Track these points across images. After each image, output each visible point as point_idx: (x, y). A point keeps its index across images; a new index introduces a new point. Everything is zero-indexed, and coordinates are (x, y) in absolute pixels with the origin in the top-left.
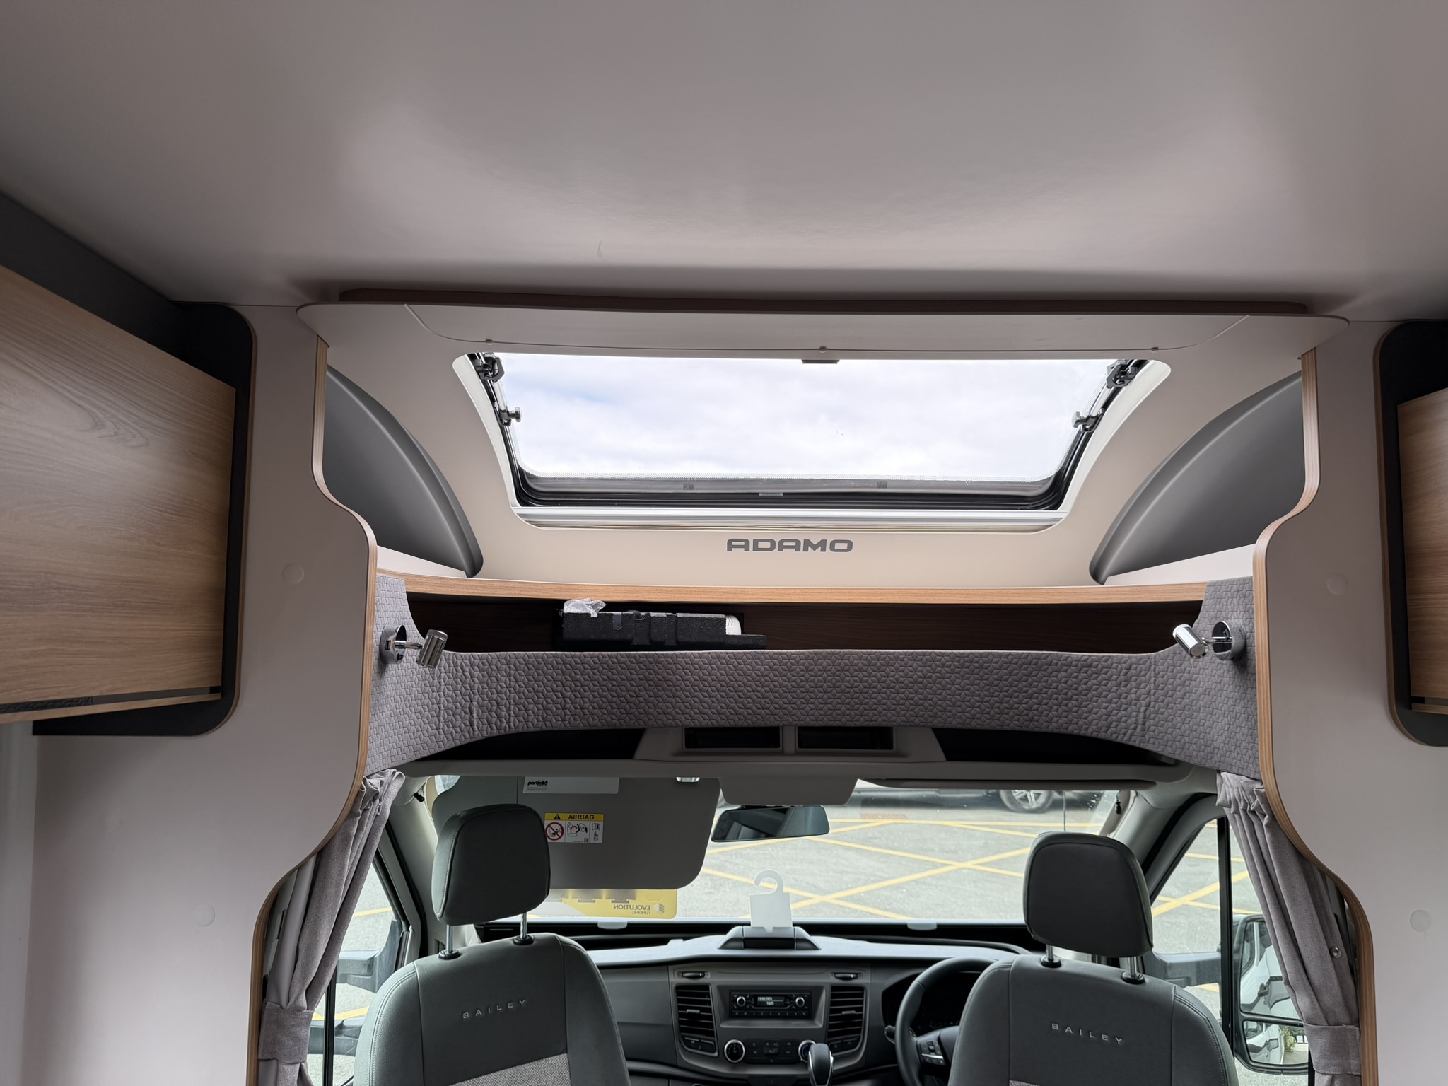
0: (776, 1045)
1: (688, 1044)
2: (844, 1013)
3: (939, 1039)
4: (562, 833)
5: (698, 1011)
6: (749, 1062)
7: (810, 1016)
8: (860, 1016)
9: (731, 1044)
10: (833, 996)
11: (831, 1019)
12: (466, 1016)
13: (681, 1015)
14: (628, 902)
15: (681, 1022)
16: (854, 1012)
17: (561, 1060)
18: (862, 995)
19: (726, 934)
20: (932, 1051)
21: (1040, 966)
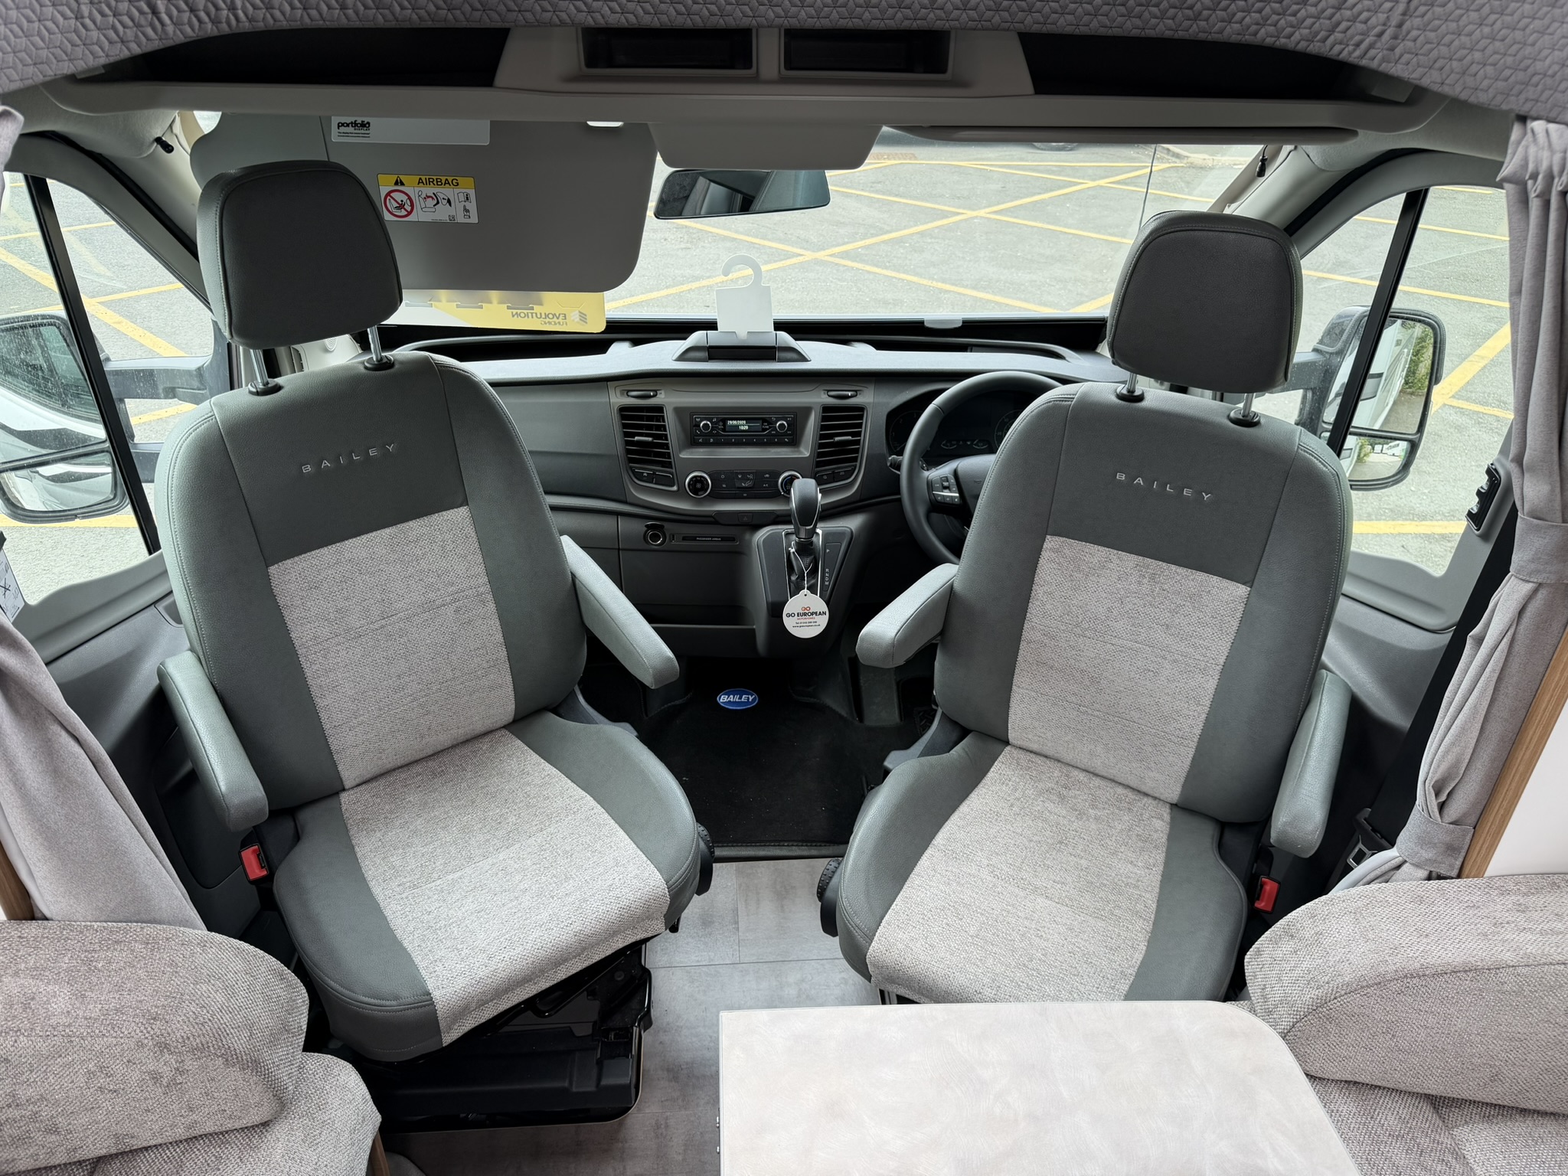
0: (751, 477)
1: (640, 477)
2: (837, 439)
3: (955, 473)
4: (412, 205)
5: (650, 439)
6: (717, 496)
7: (794, 441)
8: (858, 442)
9: (691, 479)
10: (824, 419)
11: (821, 446)
12: (307, 469)
13: (628, 443)
14: (532, 309)
15: (628, 452)
16: (850, 438)
17: (459, 515)
18: (861, 417)
19: (685, 339)
20: (945, 488)
21: (1114, 399)
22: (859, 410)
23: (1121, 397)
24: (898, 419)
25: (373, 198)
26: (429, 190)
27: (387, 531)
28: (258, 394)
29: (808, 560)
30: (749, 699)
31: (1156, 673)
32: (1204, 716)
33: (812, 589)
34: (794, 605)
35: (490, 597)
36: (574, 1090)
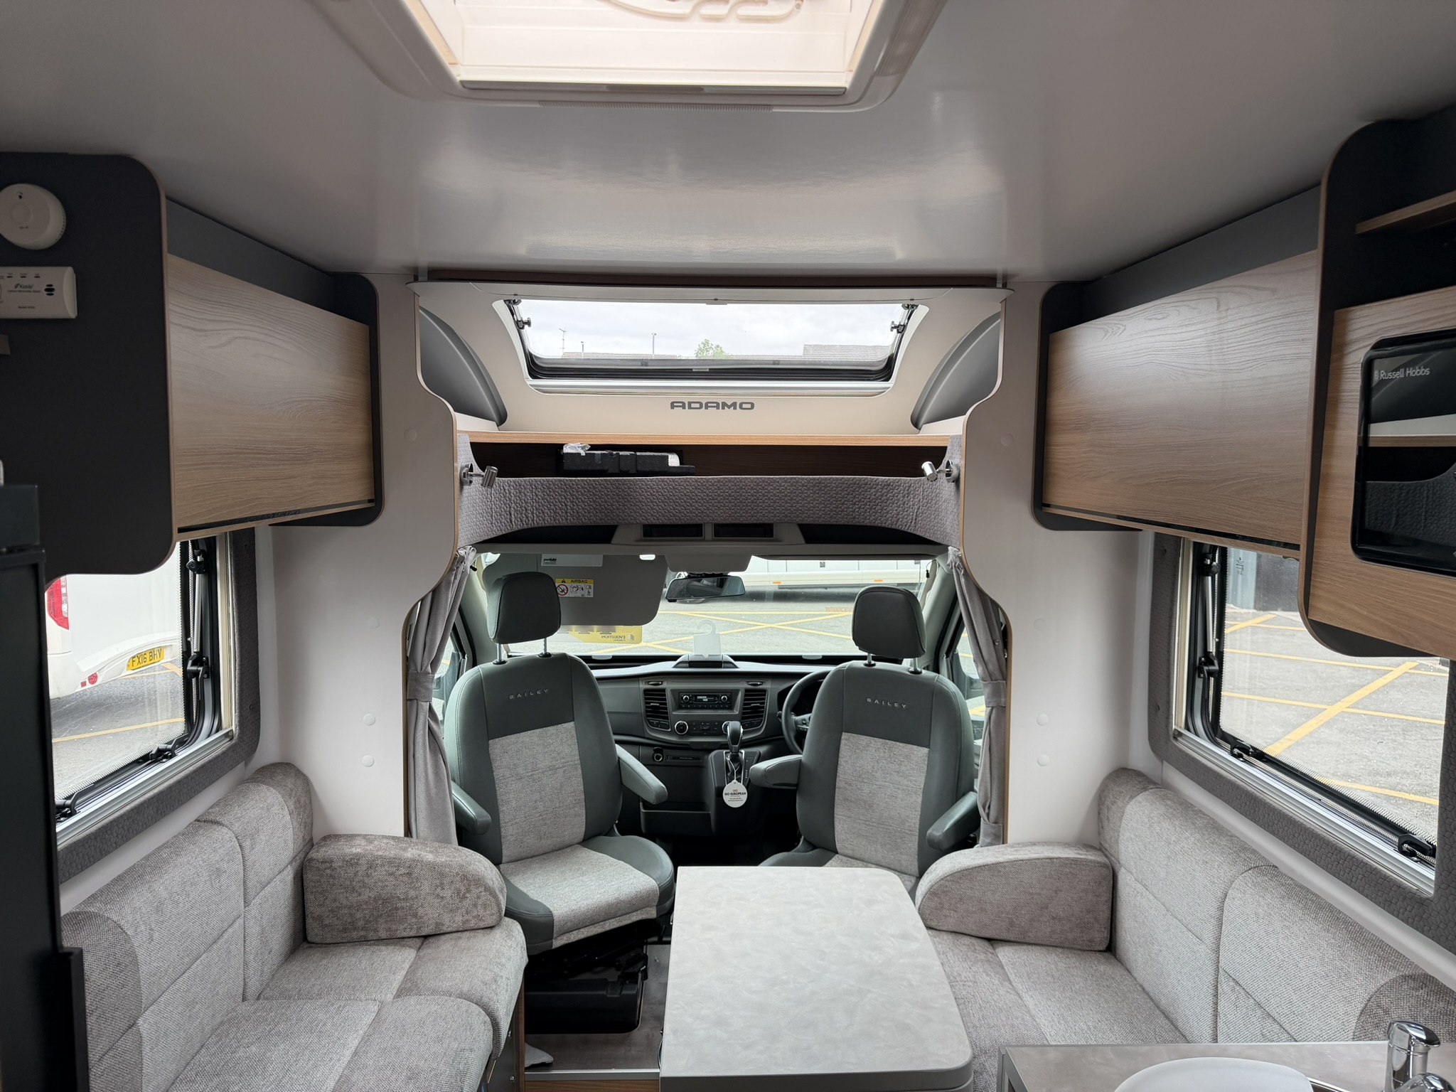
0: (708, 724)
1: (652, 724)
2: (752, 705)
4: (567, 591)
5: (658, 705)
6: (690, 734)
7: (731, 707)
8: (763, 707)
9: (678, 725)
10: (746, 695)
11: (744, 709)
12: (512, 697)
13: (647, 707)
14: (610, 634)
15: (647, 711)
16: (759, 705)
17: (570, 725)
18: (765, 695)
20: (804, 726)
21: (863, 666)
22: (764, 692)
23: (866, 665)
24: (782, 695)
25: (555, 586)
26: (575, 585)
27: (539, 730)
28: (497, 664)
29: (736, 765)
31: (896, 798)
32: (919, 817)
33: (739, 780)
34: (729, 788)
35: (579, 766)
36: (608, 996)
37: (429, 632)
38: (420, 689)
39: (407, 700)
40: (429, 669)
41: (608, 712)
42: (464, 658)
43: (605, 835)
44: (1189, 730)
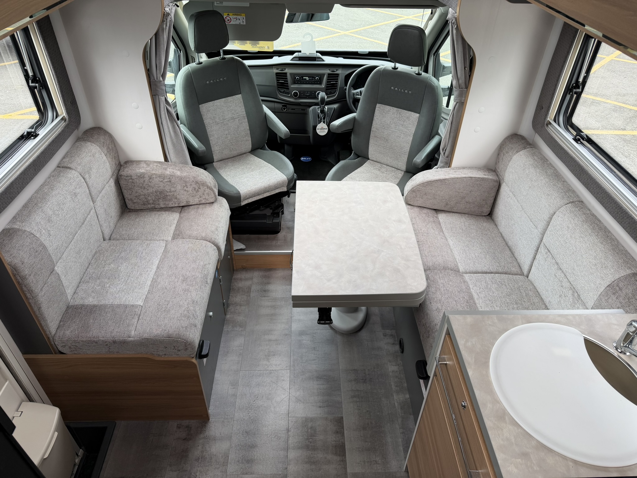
0: (309, 92)
1: (280, 92)
2: (331, 83)
3: (358, 92)
4: (231, 20)
5: (283, 82)
6: (300, 98)
7: (320, 83)
8: (337, 84)
9: (295, 92)
10: (328, 77)
11: (327, 84)
12: (208, 82)
13: (278, 83)
14: (257, 46)
15: (278, 85)
16: (335, 82)
17: (239, 96)
18: (338, 77)
19: (293, 55)
20: (357, 95)
21: (391, 69)
22: (338, 75)
23: (393, 69)
24: (348, 77)
25: (223, 18)
26: (235, 17)
27: (224, 99)
28: (198, 64)
29: (323, 115)
30: (309, 159)
31: (400, 137)
32: (410, 147)
33: (324, 122)
34: (319, 126)
35: (246, 117)
36: (267, 222)
37: (158, 59)
38: (159, 89)
39: (153, 95)
40: (161, 79)
41: (257, 85)
42: (181, 52)
43: (261, 149)
44: (555, 122)
